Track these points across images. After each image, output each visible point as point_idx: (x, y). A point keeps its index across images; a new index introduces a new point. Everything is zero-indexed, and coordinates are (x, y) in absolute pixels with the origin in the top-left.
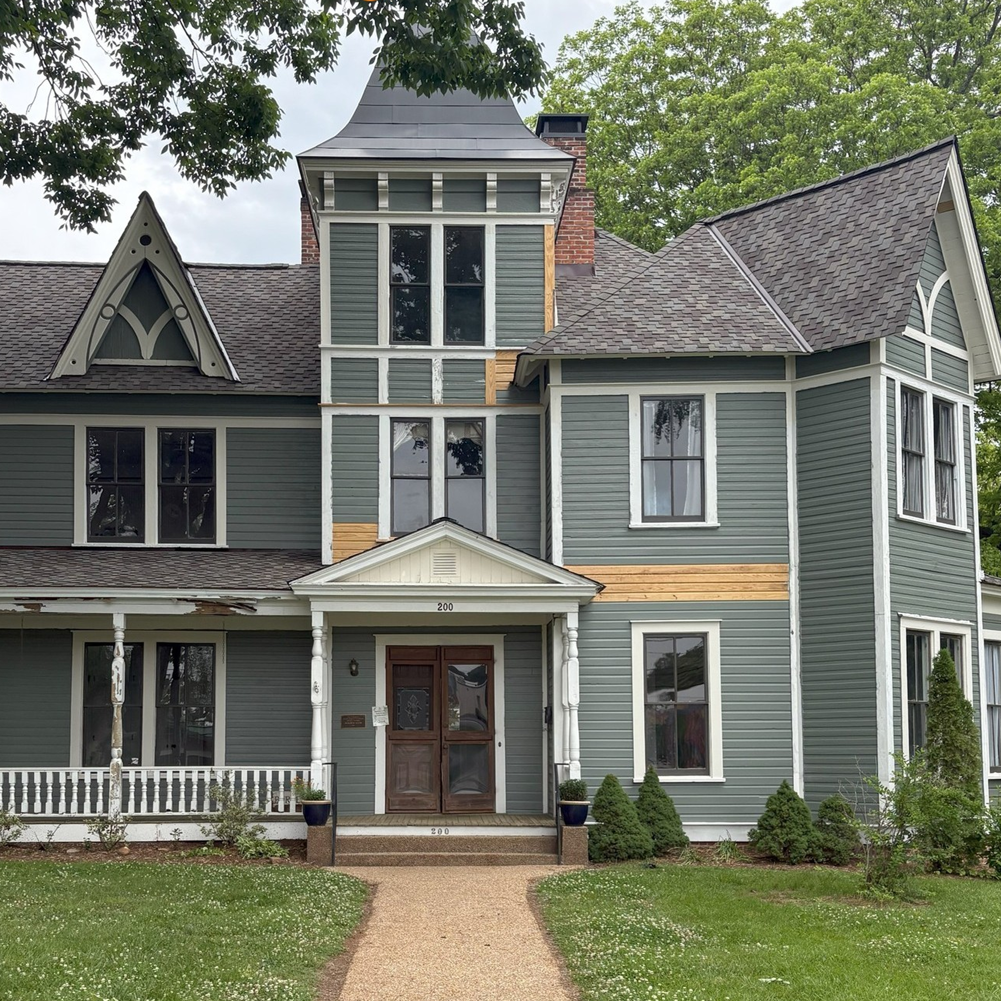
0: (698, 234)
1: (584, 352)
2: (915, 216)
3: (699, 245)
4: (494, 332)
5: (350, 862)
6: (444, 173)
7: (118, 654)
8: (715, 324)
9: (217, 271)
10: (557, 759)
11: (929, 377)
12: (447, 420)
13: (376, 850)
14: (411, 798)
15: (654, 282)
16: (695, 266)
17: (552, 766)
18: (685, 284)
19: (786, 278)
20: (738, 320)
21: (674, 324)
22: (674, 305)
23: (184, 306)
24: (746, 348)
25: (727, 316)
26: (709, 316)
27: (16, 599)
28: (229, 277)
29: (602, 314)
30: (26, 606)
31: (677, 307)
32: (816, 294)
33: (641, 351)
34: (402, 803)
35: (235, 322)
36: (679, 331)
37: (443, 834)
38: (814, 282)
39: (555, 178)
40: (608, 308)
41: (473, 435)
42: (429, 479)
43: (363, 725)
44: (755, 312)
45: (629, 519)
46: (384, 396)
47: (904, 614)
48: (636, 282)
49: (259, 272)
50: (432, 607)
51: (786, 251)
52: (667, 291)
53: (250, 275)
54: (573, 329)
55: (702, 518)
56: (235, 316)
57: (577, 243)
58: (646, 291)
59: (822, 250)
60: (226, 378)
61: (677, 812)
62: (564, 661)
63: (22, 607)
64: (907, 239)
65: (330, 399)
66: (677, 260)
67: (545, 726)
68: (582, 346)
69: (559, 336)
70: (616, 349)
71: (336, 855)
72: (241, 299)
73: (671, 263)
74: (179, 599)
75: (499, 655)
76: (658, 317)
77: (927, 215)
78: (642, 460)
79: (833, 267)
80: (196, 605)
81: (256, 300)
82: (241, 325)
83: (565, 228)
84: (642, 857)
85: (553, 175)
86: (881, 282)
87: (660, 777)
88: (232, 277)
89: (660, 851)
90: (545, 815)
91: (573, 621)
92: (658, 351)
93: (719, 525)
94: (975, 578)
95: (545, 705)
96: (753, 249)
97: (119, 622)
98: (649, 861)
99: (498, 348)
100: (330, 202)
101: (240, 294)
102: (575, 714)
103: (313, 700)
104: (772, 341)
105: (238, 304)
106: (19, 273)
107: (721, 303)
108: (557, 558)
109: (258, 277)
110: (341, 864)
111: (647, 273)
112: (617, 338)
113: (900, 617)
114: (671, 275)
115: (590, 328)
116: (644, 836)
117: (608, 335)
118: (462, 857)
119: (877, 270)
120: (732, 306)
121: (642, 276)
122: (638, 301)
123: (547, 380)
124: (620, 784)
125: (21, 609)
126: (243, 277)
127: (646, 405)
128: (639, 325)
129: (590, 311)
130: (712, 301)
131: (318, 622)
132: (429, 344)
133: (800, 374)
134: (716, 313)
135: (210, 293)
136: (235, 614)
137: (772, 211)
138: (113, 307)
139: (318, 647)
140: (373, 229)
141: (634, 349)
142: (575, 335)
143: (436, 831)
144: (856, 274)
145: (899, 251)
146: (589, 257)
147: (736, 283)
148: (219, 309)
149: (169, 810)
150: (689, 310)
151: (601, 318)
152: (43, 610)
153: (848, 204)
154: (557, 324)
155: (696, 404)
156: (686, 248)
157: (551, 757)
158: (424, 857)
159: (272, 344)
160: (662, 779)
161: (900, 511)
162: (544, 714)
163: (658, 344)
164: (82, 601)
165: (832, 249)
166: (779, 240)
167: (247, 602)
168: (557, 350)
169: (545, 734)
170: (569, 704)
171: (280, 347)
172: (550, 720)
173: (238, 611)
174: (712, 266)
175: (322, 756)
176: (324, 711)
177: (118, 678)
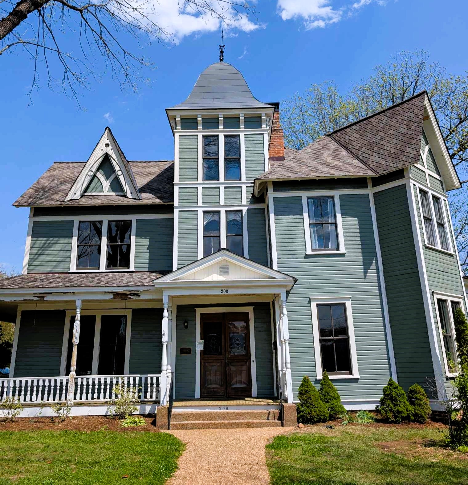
0: (325, 138)
1: (282, 178)
2: (415, 119)
3: (326, 142)
4: (245, 175)
5: (178, 427)
6: (223, 115)
7: (77, 319)
8: (336, 166)
9: (140, 163)
10: (280, 368)
11: (429, 186)
12: (226, 211)
13: (191, 420)
14: (212, 390)
15: (308, 154)
16: (324, 148)
17: (277, 372)
18: (322, 154)
19: (363, 149)
20: (345, 165)
21: (318, 167)
22: (318, 161)
23: (121, 170)
24: (351, 174)
25: (341, 164)
26: (333, 164)
27: (34, 294)
28: (144, 165)
29: (289, 165)
30: (38, 297)
31: (319, 162)
32: (377, 153)
33: (306, 176)
34: (208, 392)
35: (144, 179)
36: (321, 169)
37: (225, 410)
38: (375, 149)
39: (267, 115)
40: (291, 163)
41: (238, 217)
42: (219, 237)
43: (190, 353)
44: (352, 162)
45: (306, 250)
46: (200, 203)
47: (435, 291)
48: (302, 154)
49: (156, 163)
50: (218, 292)
51: (361, 140)
52: (315, 157)
53: (153, 164)
54: (276, 170)
55: (338, 249)
56: (144, 177)
57: (277, 149)
58: (306, 157)
59: (377, 137)
60: (137, 198)
61: (339, 395)
62: (280, 318)
63: (36, 298)
64: (413, 128)
65: (178, 204)
66: (317, 147)
67: (274, 351)
68: (281, 176)
69: (271, 172)
70: (296, 176)
71: (171, 423)
72: (147, 172)
73: (315, 148)
74: (105, 292)
75: (251, 316)
76: (312, 165)
77: (420, 118)
78: (310, 224)
79: (382, 142)
80: (113, 295)
81: (154, 172)
82: (146, 180)
83: (272, 143)
84: (324, 421)
85: (266, 114)
86: (405, 145)
87: (329, 376)
88: (145, 165)
89: (332, 417)
90: (276, 397)
91: (284, 297)
92: (313, 176)
93: (346, 252)
94: (460, 276)
95: (273, 341)
96: (347, 141)
97: (79, 304)
98: (327, 424)
99: (247, 182)
100: (179, 127)
101: (148, 170)
102: (287, 344)
103: (163, 340)
104: (361, 172)
105: (146, 174)
106: (63, 166)
107: (337, 160)
108: (275, 267)
109: (155, 165)
110: (173, 429)
111: (305, 151)
112: (295, 173)
113: (433, 292)
114: (316, 152)
115: (284, 170)
116: (324, 409)
117: (291, 172)
118: (234, 423)
119: (402, 141)
120: (342, 161)
121: (304, 152)
122: (302, 160)
123: (267, 191)
124: (310, 380)
126: (149, 165)
127: (309, 200)
128: (304, 168)
129: (283, 164)
130: (333, 159)
131: (166, 300)
132: (218, 180)
133: (374, 185)
134: (335, 163)
135: (136, 170)
136: (130, 298)
137: (354, 127)
138: (93, 172)
139: (165, 313)
140: (196, 137)
141: (303, 176)
142: (278, 172)
143: (222, 409)
144: (394, 143)
145: (410, 132)
146: (282, 154)
147: (342, 153)
148: (138, 175)
149: (95, 399)
150: (324, 162)
151: (288, 166)
152: (45, 299)
153: (385, 120)
154: (270, 169)
155: (331, 199)
156: (320, 143)
157: (277, 367)
158: (215, 424)
159: (158, 186)
160: (331, 377)
161: (426, 243)
162: (273, 345)
163: (312, 174)
165: (381, 136)
166: (358, 136)
167: (135, 292)
168: (270, 177)
169: (274, 355)
170: (284, 339)
171: (160, 187)
172: (276, 349)
173: (132, 297)
174: (332, 148)
175: (167, 369)
176: (169, 346)
177: (76, 331)
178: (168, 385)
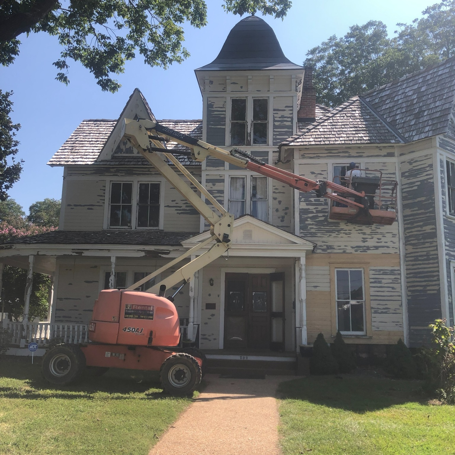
1: (308, 144)
4: (272, 140)
6: (253, 76)
7: (112, 274)
10: (297, 325)
12: (252, 177)
27: (73, 249)
30: (76, 253)
37: (245, 359)
42: (245, 201)
43: (215, 308)
45: (328, 217)
46: (227, 168)
47: (452, 260)
57: (309, 109)
62: (300, 280)
65: (205, 167)
67: (293, 310)
74: (138, 250)
80: (145, 253)
85: (297, 76)
91: (303, 261)
95: (293, 300)
97: (113, 260)
99: (274, 146)
100: (207, 89)
102: (304, 304)
103: (190, 295)
108: (297, 232)
113: (450, 262)
124: (325, 338)
125: (74, 254)
132: (246, 145)
136: (160, 257)
140: (224, 99)
143: (242, 358)
146: (313, 115)
152: (83, 255)
154: (298, 133)
157: (295, 324)
161: (448, 214)
162: (292, 305)
164: (98, 251)
167: (165, 251)
169: (293, 314)
170: (302, 299)
172: (295, 307)
173: (162, 255)
175: (194, 321)
176: (196, 301)
177: (112, 284)
178: (194, 336)
